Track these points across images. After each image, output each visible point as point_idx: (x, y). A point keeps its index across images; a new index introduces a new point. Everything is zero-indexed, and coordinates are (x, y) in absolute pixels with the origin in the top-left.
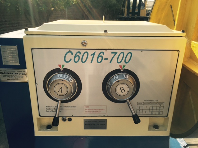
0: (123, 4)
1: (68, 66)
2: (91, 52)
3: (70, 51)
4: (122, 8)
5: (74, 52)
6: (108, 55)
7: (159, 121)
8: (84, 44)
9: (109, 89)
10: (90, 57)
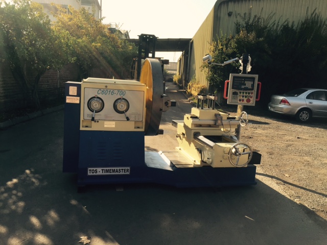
0: (132, 66)
1: (99, 96)
2: (109, 90)
3: (100, 89)
4: (131, 70)
5: (102, 90)
6: (116, 92)
7: (140, 125)
8: (106, 87)
9: (116, 106)
10: (108, 92)
